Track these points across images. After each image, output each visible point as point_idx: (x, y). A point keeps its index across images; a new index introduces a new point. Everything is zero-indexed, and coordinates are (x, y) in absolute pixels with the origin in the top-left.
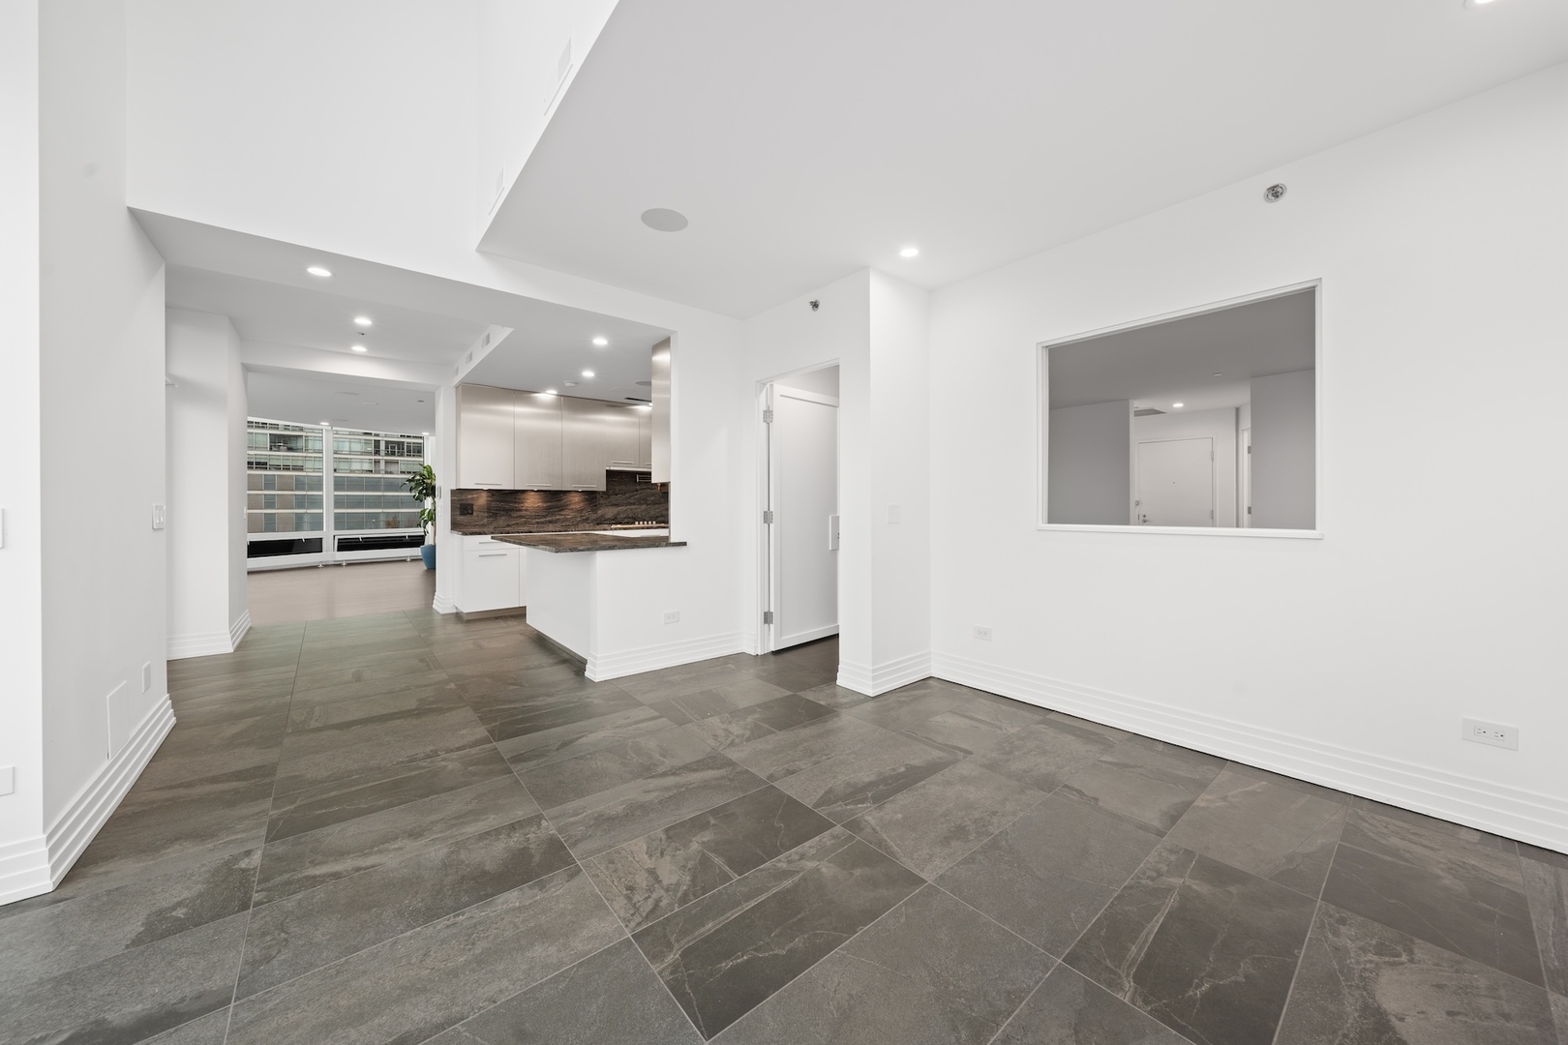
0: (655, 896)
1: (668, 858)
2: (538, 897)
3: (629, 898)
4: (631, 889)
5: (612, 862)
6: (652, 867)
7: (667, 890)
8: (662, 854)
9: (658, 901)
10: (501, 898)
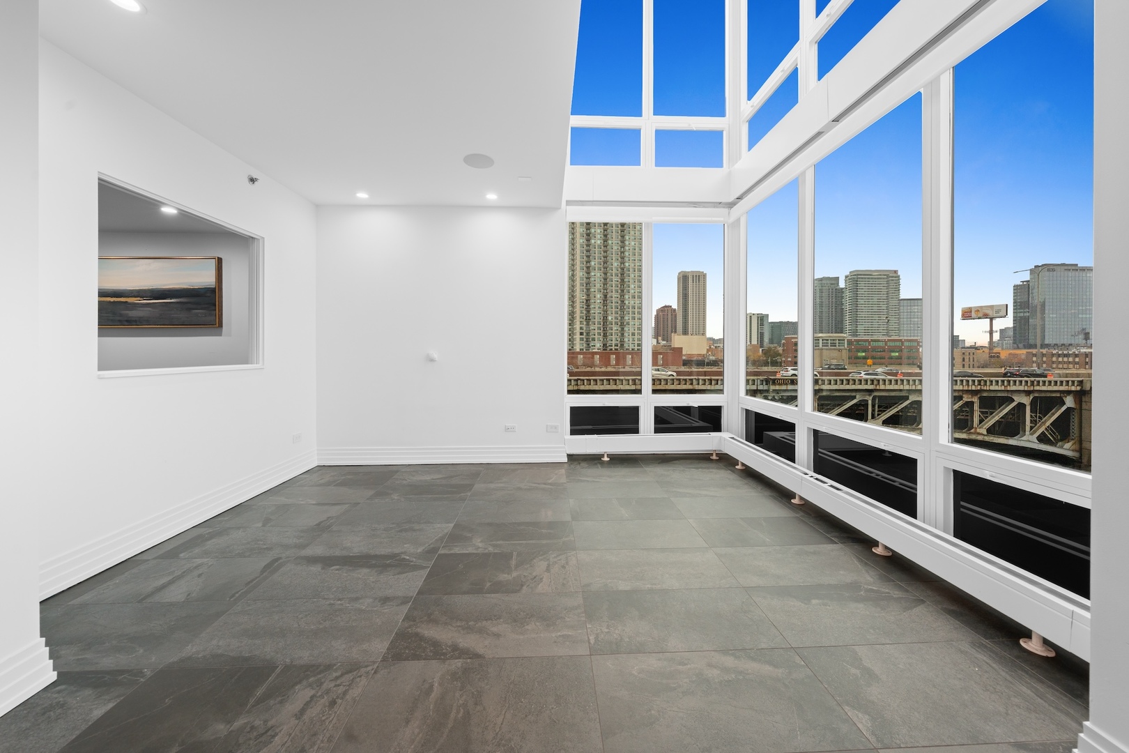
0: (555, 560)
1: (534, 574)
2: (609, 581)
3: (567, 563)
4: (563, 567)
5: (564, 584)
6: (546, 573)
7: (548, 559)
8: (535, 577)
9: (555, 557)
10: (628, 588)
